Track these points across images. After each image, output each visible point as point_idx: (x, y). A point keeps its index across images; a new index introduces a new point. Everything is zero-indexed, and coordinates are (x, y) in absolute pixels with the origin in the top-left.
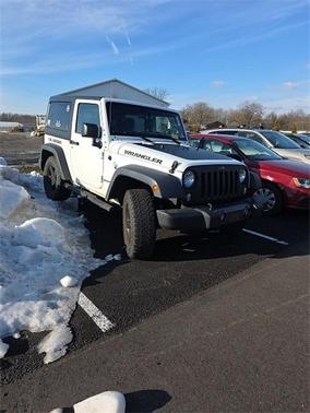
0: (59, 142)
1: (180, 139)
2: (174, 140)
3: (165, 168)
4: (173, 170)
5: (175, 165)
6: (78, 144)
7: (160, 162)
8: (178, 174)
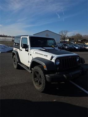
0: (17, 50)
1: (55, 47)
2: (53, 47)
3: (48, 58)
4: (51, 59)
5: (52, 57)
6: (22, 50)
7: (47, 56)
8: (53, 61)
